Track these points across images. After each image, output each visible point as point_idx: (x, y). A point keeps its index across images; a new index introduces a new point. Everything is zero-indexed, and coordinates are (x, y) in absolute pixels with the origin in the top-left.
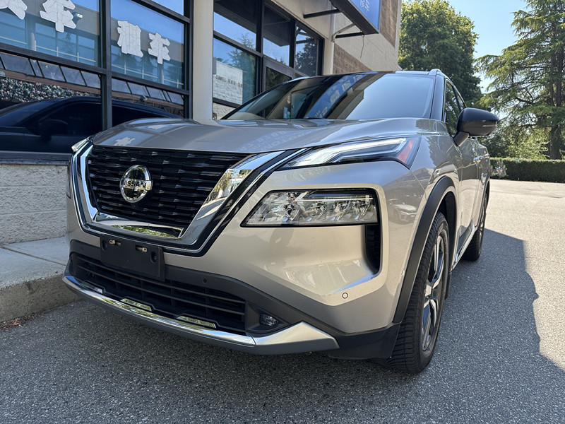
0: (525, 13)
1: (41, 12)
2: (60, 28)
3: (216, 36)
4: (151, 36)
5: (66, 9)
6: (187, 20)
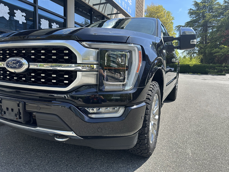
0: (193, 10)
1: (14, 17)
2: (21, 23)
3: (76, 23)
4: (52, 24)
5: (22, 16)
6: (65, 18)
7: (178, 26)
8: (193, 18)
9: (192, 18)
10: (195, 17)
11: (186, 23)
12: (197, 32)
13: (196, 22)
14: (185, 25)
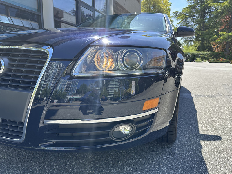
7: (175, 12)
8: (191, 3)
9: (189, 4)
10: (194, 2)
11: (183, 9)
12: (195, 18)
13: (194, 8)
14: (183, 11)
